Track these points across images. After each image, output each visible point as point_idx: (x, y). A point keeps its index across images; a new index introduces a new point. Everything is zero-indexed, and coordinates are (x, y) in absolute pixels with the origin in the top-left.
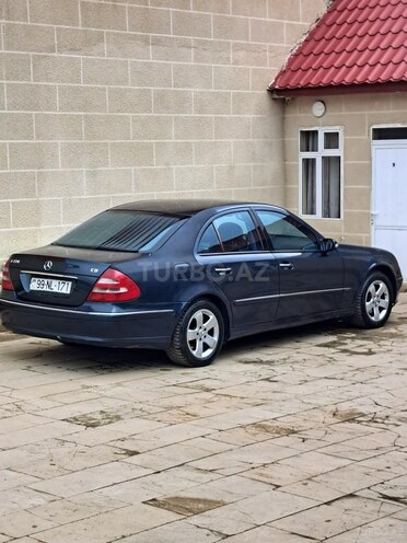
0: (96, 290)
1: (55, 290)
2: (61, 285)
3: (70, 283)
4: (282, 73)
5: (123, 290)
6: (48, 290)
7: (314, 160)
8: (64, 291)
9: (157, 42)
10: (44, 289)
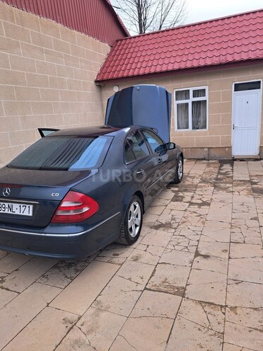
0: (60, 213)
1: (17, 212)
2: (23, 209)
3: (31, 206)
4: (99, 74)
5: (86, 209)
6: (10, 212)
7: (188, 104)
8: (26, 213)
9: (47, 52)
10: (6, 212)
